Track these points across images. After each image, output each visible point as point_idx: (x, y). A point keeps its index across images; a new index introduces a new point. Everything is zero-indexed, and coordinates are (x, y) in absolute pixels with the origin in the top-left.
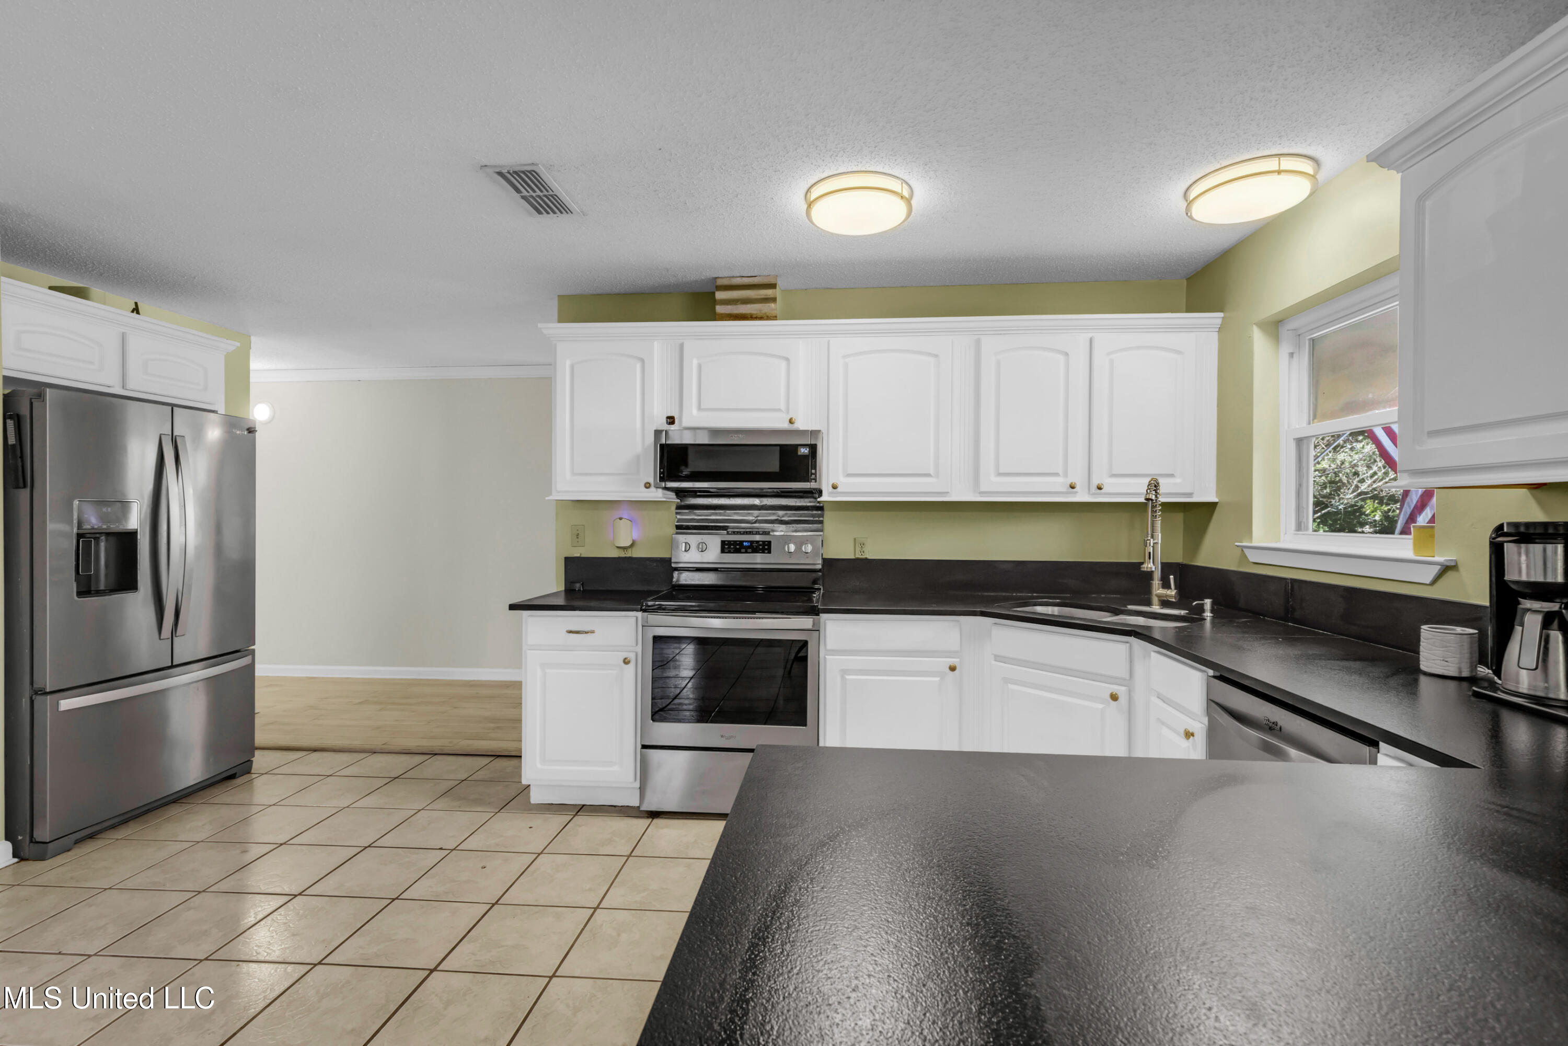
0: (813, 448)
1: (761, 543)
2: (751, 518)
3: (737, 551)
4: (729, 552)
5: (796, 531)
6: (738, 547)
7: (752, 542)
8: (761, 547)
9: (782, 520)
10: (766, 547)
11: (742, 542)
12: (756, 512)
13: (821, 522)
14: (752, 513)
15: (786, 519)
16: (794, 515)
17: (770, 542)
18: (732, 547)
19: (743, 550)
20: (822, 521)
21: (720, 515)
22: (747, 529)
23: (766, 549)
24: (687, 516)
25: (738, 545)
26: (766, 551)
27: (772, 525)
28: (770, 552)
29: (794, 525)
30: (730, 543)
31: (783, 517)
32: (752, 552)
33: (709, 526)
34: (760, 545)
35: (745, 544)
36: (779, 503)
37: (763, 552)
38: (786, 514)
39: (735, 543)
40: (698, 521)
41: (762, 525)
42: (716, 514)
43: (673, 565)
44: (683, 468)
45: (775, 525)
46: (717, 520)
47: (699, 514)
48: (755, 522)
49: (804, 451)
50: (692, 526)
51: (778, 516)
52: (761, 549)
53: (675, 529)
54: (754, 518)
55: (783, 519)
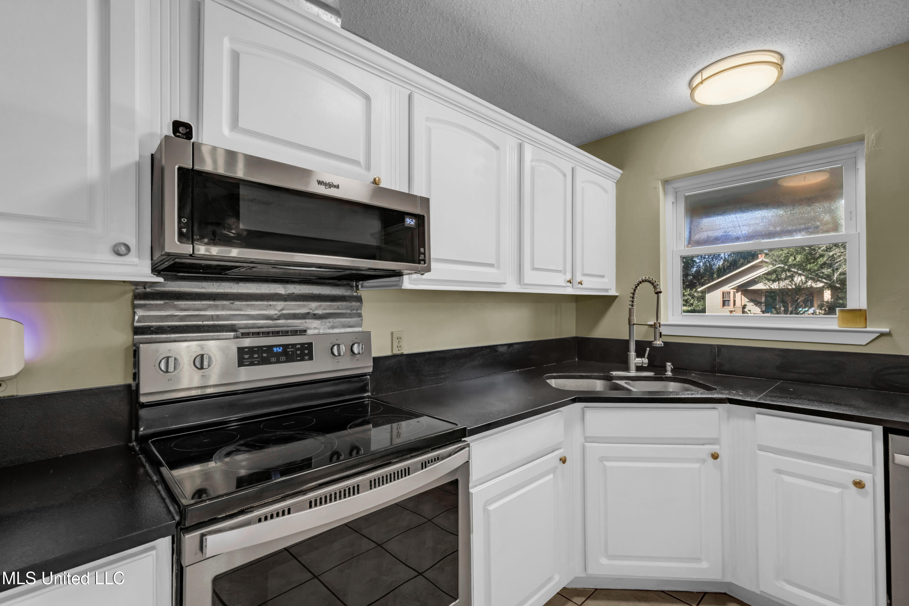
0: (421, 220)
1: (299, 346)
2: (272, 312)
3: (265, 361)
4: (252, 364)
5: (333, 327)
6: (265, 355)
7: (285, 346)
8: (298, 352)
9: (315, 315)
10: (306, 352)
11: (270, 348)
12: (280, 304)
13: (360, 315)
14: (274, 305)
15: (320, 312)
16: (330, 307)
17: (310, 344)
18: (256, 356)
19: (273, 359)
20: (360, 313)
21: (224, 308)
22: (268, 327)
23: (306, 355)
24: (160, 310)
25: (265, 352)
26: (307, 358)
27: (303, 321)
28: (311, 358)
29: (331, 320)
30: (251, 350)
31: (316, 309)
32: (287, 361)
33: (203, 326)
34: (298, 349)
35: (275, 349)
36: (310, 292)
37: (302, 360)
38: (320, 306)
39: (260, 349)
40: (182, 318)
41: (289, 321)
42: (216, 307)
43: (143, 399)
44: (231, 221)
45: (307, 321)
46: (217, 316)
47: (183, 307)
48: (279, 318)
49: (410, 222)
50: (169, 327)
51: (310, 309)
52: (298, 355)
53: (131, 333)
54: (276, 312)
55: (316, 312)
